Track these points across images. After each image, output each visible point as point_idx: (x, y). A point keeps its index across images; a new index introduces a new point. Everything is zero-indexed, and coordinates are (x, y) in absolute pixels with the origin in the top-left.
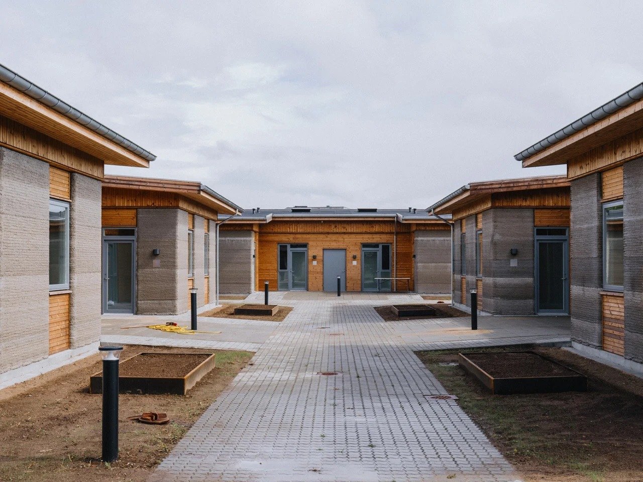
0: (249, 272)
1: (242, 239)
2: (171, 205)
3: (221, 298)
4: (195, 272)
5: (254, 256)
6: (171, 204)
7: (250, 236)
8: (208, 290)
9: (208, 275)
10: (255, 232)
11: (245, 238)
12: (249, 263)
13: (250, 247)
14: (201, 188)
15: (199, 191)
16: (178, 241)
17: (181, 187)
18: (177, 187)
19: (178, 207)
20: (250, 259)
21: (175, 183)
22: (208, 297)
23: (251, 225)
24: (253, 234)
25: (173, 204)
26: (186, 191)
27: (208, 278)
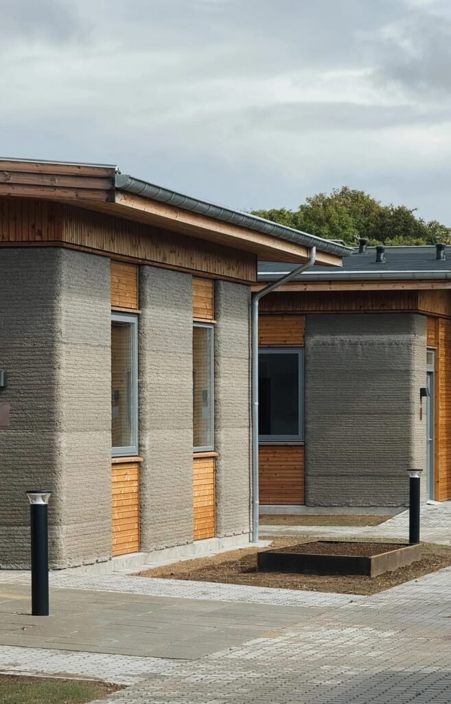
0: (407, 441)
1: (385, 338)
2: (38, 238)
3: (265, 518)
4: (147, 441)
5: (423, 392)
6: (40, 234)
7: (408, 329)
8: (216, 495)
9: (216, 449)
10: (434, 317)
11: (394, 338)
12: (408, 413)
13: (408, 363)
14: (117, 185)
15: (112, 192)
16: (62, 349)
17: (58, 182)
18: (47, 181)
19: (59, 244)
20: (408, 400)
21: (43, 171)
22: (216, 516)
23: (413, 296)
24: (420, 324)
25: (44, 234)
26: (71, 194)
27: (214, 458)
